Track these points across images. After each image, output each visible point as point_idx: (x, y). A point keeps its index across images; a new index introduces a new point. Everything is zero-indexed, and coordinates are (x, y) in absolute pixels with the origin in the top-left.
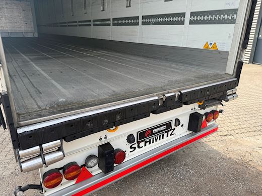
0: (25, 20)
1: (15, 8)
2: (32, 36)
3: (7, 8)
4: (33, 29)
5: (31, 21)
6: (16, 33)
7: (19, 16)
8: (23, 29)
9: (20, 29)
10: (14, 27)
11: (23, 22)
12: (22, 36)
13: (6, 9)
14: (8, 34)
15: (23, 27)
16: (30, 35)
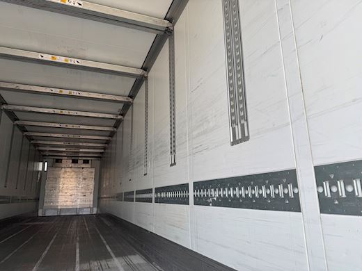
0: (83, 191)
2: (89, 213)
4: (92, 203)
5: (91, 193)
6: (69, 210)
7: (77, 187)
8: (78, 203)
9: (74, 204)
10: (67, 201)
11: (79, 194)
12: (75, 214)
15: (79, 200)
16: (86, 212)
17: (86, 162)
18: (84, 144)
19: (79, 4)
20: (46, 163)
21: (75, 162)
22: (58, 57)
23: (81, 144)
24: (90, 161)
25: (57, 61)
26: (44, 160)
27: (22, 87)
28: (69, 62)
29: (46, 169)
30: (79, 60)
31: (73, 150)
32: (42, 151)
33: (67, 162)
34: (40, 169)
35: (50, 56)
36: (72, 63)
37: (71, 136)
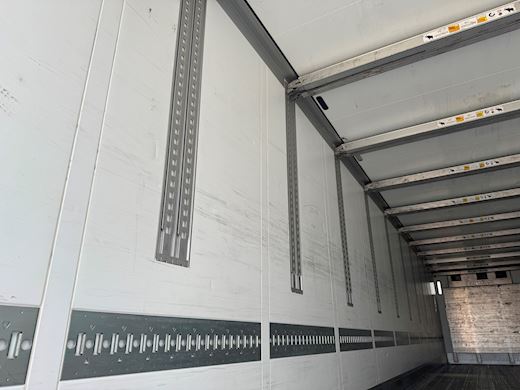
0: (511, 324)
1: (489, 300)
3: (471, 303)
6: (494, 355)
7: (498, 317)
8: (509, 346)
9: (501, 346)
10: (487, 341)
11: (506, 329)
12: (507, 363)
13: (469, 306)
14: (474, 357)
15: (507, 340)
17: (500, 275)
18: (499, 246)
19: (509, 10)
20: (439, 283)
21: (482, 276)
22: (465, 115)
23: (493, 247)
24: (508, 273)
25: (465, 121)
26: (435, 279)
27: (412, 179)
28: (485, 115)
29: (440, 293)
30: (499, 107)
31: (479, 258)
32: (431, 265)
33: (468, 278)
34: (433, 292)
35: (454, 118)
36: (490, 114)
37: (478, 236)
